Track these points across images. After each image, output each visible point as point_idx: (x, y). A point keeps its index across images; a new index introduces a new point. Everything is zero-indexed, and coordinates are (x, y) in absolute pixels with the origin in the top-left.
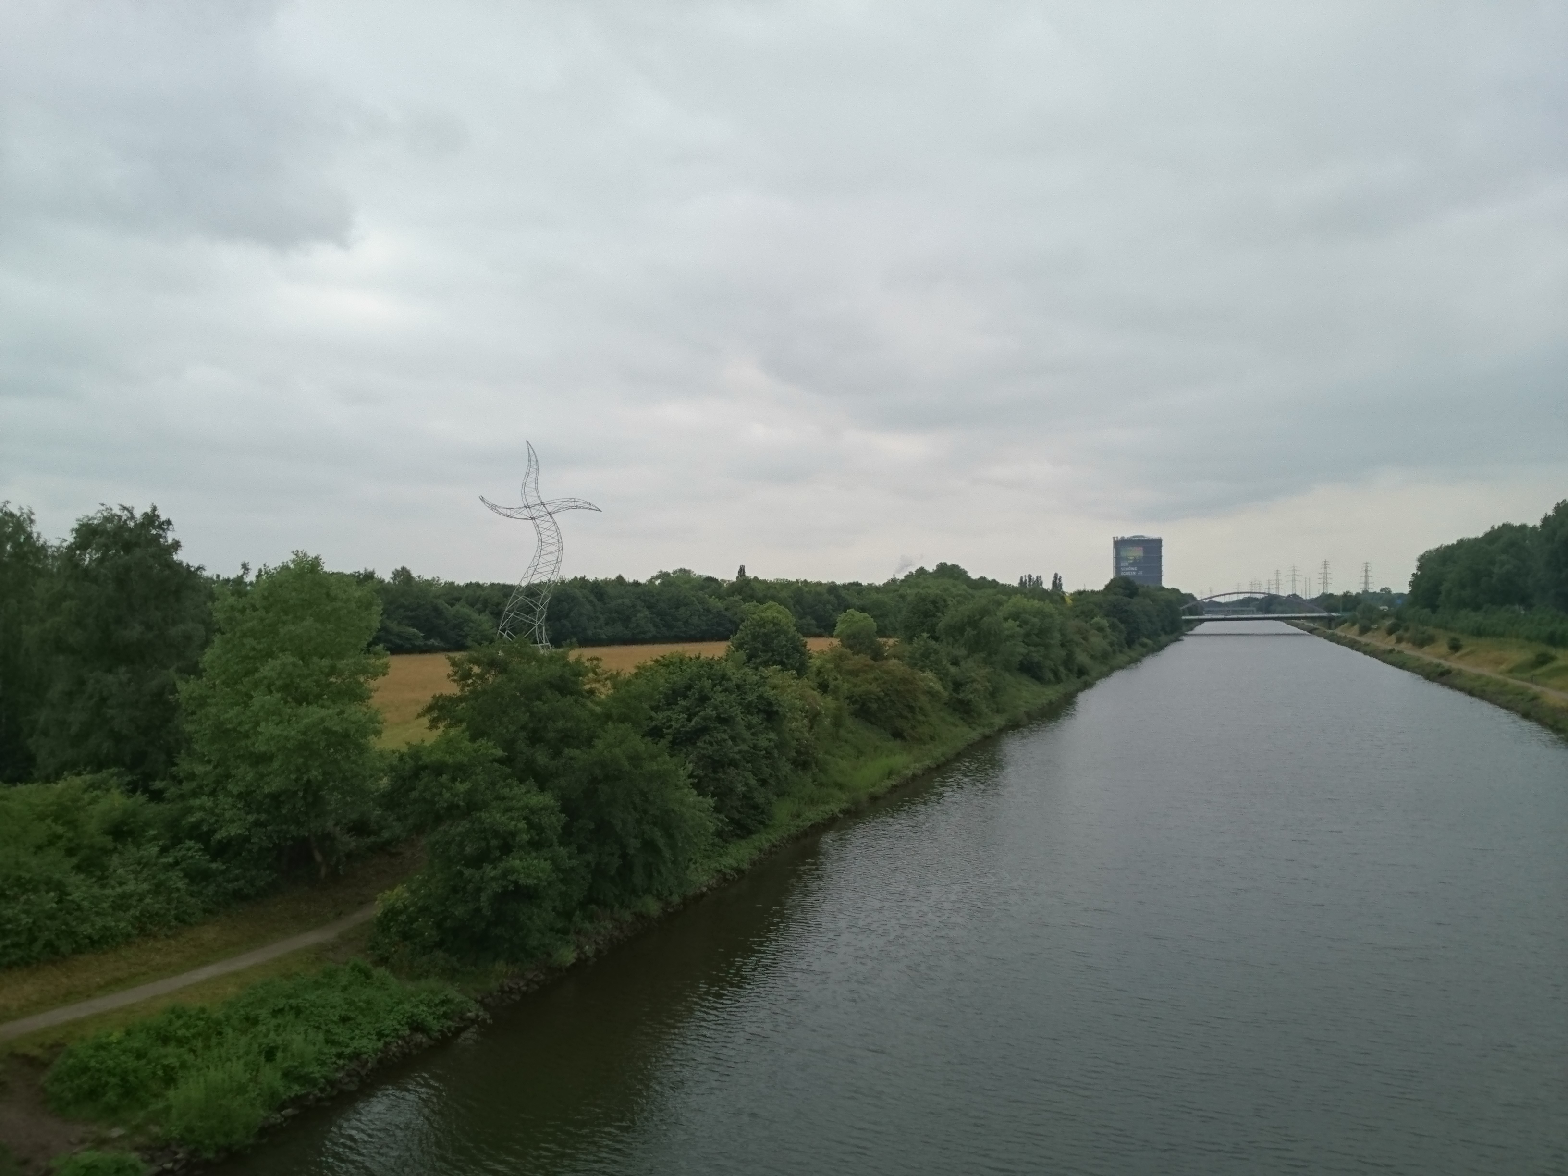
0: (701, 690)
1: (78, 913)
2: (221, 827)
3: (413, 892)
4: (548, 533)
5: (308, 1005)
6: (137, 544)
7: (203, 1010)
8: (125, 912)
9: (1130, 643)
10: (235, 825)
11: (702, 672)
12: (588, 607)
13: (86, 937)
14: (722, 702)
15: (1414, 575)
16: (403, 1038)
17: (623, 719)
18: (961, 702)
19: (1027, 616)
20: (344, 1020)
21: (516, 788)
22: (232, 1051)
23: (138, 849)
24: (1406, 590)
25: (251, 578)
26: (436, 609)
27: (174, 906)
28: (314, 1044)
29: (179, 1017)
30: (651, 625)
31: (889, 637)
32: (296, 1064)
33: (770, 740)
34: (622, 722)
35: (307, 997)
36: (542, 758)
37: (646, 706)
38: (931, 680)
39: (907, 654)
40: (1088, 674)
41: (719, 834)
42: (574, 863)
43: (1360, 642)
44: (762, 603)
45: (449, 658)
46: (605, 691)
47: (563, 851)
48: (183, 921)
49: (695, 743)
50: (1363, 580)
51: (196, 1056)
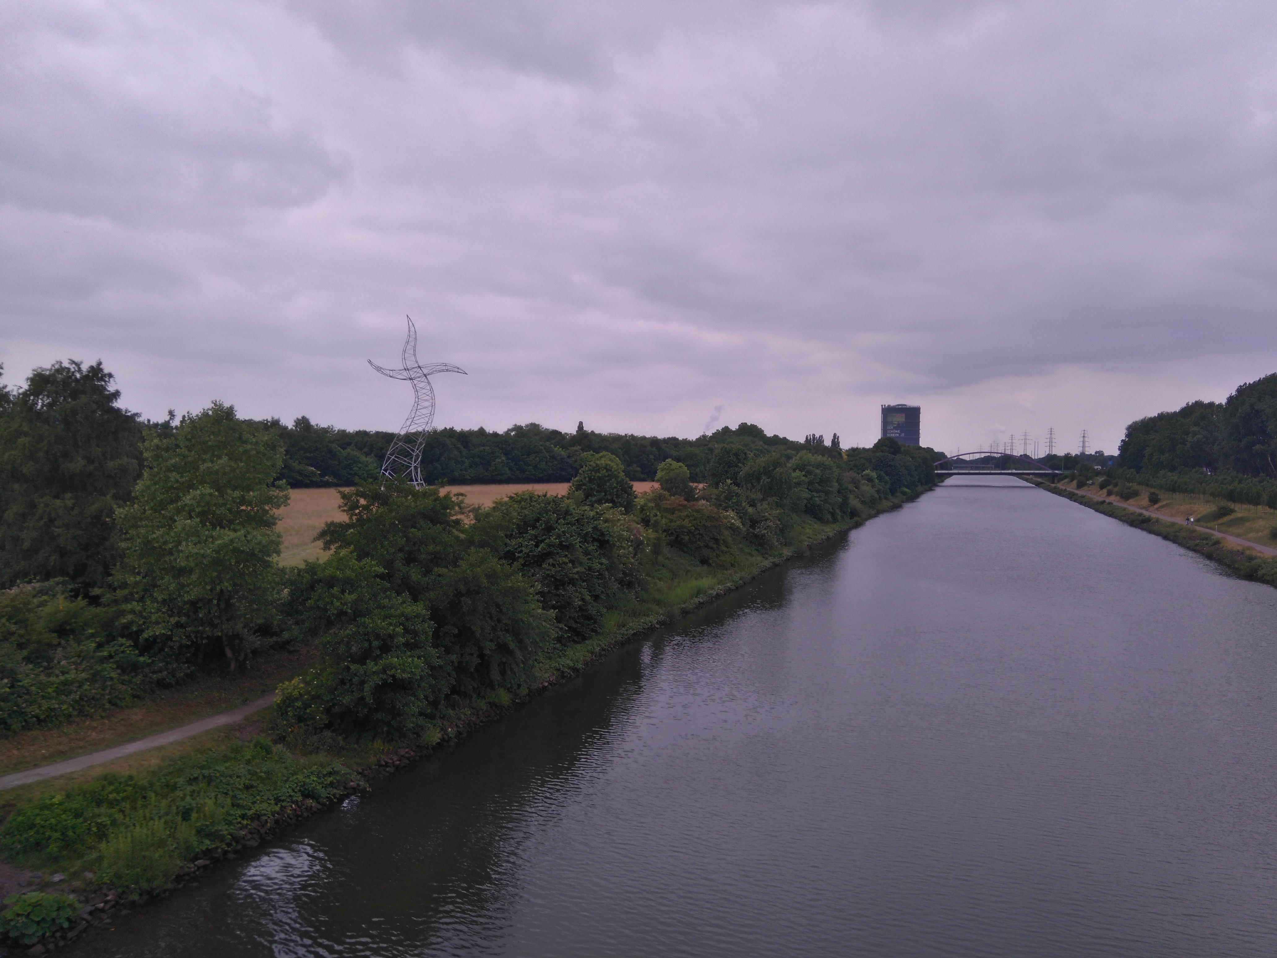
0: (547, 523)
1: (27, 697)
2: (148, 628)
3: (307, 683)
4: (424, 391)
5: (218, 775)
6: (84, 392)
7: (131, 778)
8: (66, 696)
9: (893, 492)
10: (160, 626)
11: (549, 508)
12: (456, 452)
13: (33, 716)
14: (564, 532)
15: (1122, 440)
16: (296, 803)
17: (483, 544)
18: (756, 536)
19: (811, 468)
20: (248, 787)
21: (394, 600)
22: (154, 812)
23: (79, 644)
24: (1116, 453)
25: (176, 423)
26: (330, 451)
27: (107, 692)
28: (223, 807)
29: (111, 783)
30: (507, 469)
31: (700, 482)
32: (208, 823)
33: (601, 564)
34: (482, 547)
35: (217, 768)
36: (415, 575)
37: (501, 534)
38: (733, 518)
39: (714, 496)
40: (859, 516)
41: (559, 640)
42: (440, 662)
43: (1077, 494)
44: (597, 453)
45: (339, 492)
46: (468, 521)
47: (433, 651)
48: (116, 705)
49: (541, 565)
50: (1081, 444)
51: (125, 816)
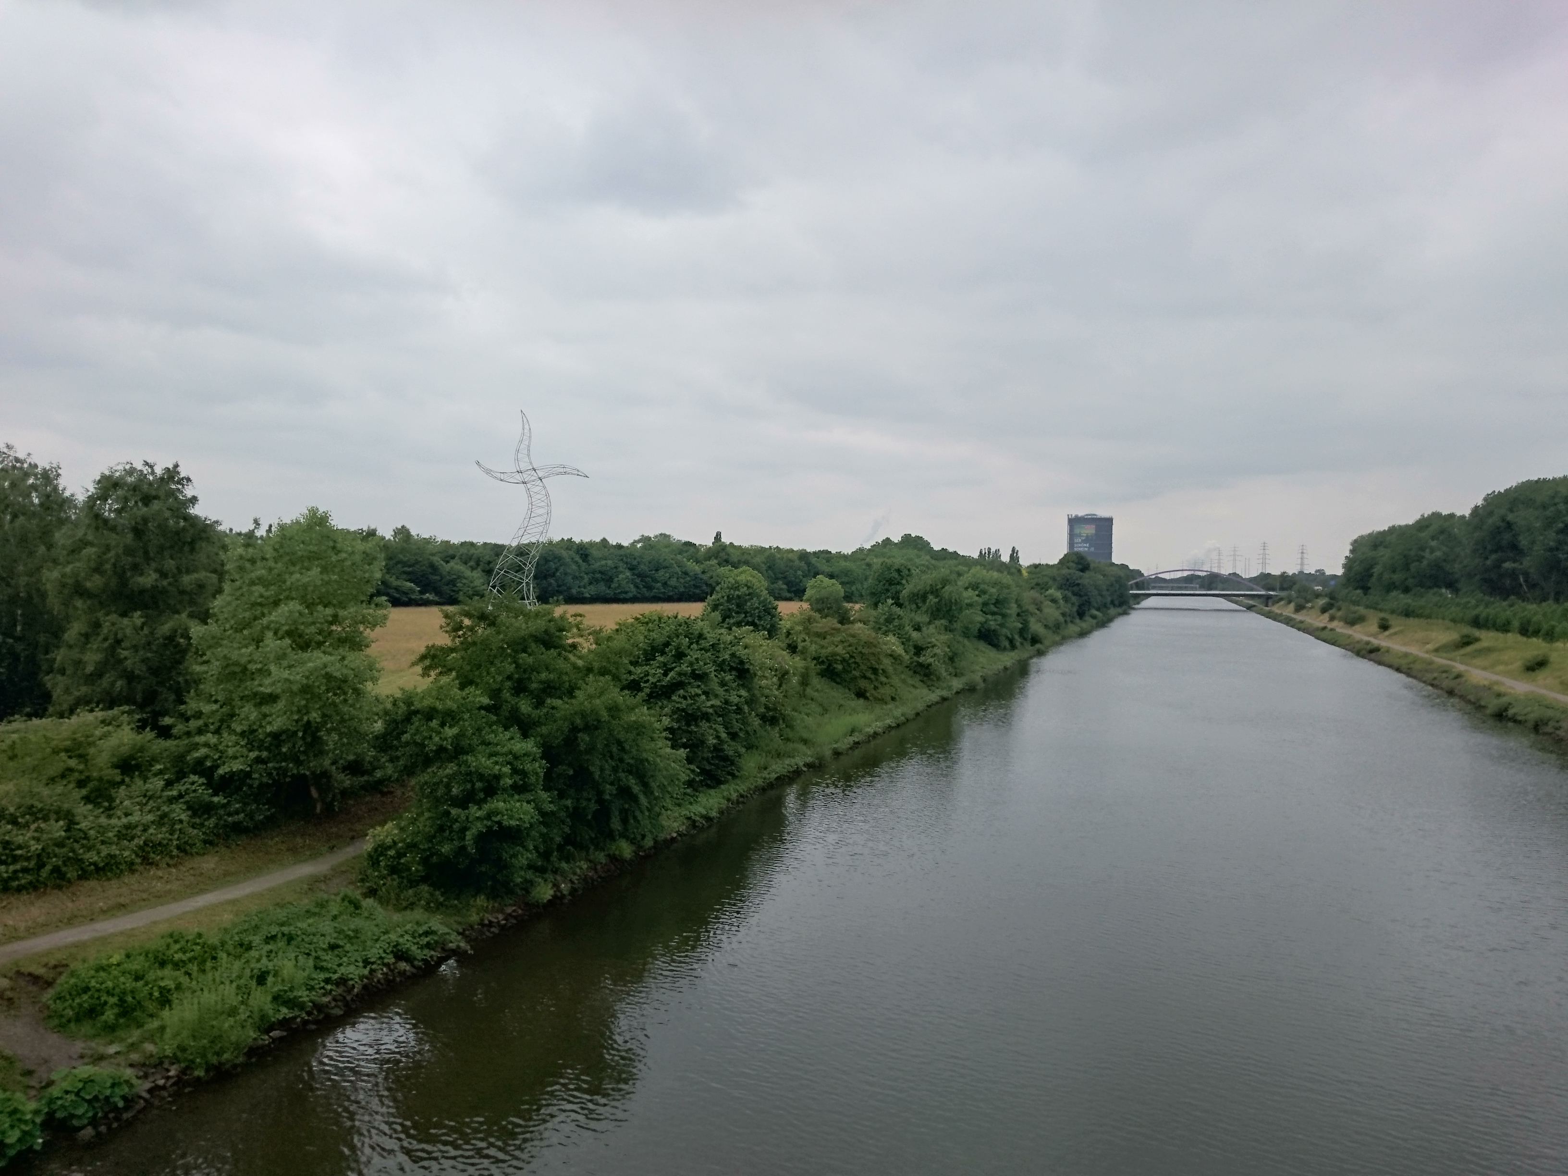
0: (678, 648)
1: (85, 842)
2: (224, 763)
3: (402, 829)
4: (539, 496)
5: (299, 933)
6: (156, 497)
7: (200, 935)
8: (129, 841)
9: (1081, 615)
10: (238, 761)
11: (680, 631)
12: (574, 567)
13: (91, 864)
14: (697, 659)
15: (1346, 557)
16: (387, 965)
17: (603, 672)
18: (921, 665)
19: (986, 587)
20: (333, 947)
21: (501, 735)
22: (225, 975)
23: (145, 782)
24: (1340, 572)
25: (261, 532)
26: (432, 566)
27: (176, 836)
28: (304, 970)
29: (176, 942)
30: (632, 586)
31: (856, 602)
32: (286, 988)
33: (740, 697)
34: (603, 675)
35: (299, 925)
36: (525, 706)
37: (626, 661)
38: (894, 644)
39: (872, 619)
40: (1041, 643)
41: (690, 783)
42: (552, 807)
43: (1295, 619)
44: (736, 568)
45: (442, 610)
46: (587, 645)
47: (544, 795)
48: (184, 851)
49: (669, 698)
50: (1299, 561)
51: (191, 979)
